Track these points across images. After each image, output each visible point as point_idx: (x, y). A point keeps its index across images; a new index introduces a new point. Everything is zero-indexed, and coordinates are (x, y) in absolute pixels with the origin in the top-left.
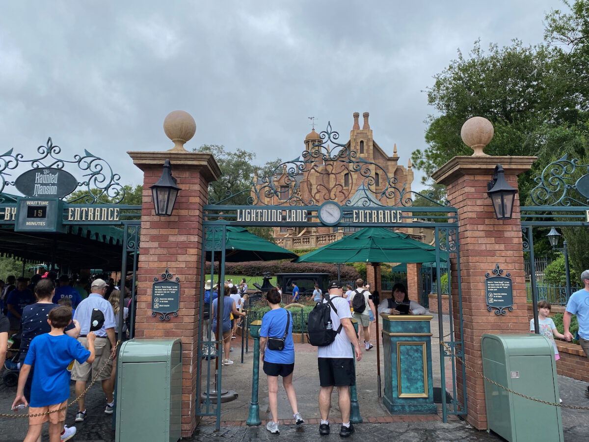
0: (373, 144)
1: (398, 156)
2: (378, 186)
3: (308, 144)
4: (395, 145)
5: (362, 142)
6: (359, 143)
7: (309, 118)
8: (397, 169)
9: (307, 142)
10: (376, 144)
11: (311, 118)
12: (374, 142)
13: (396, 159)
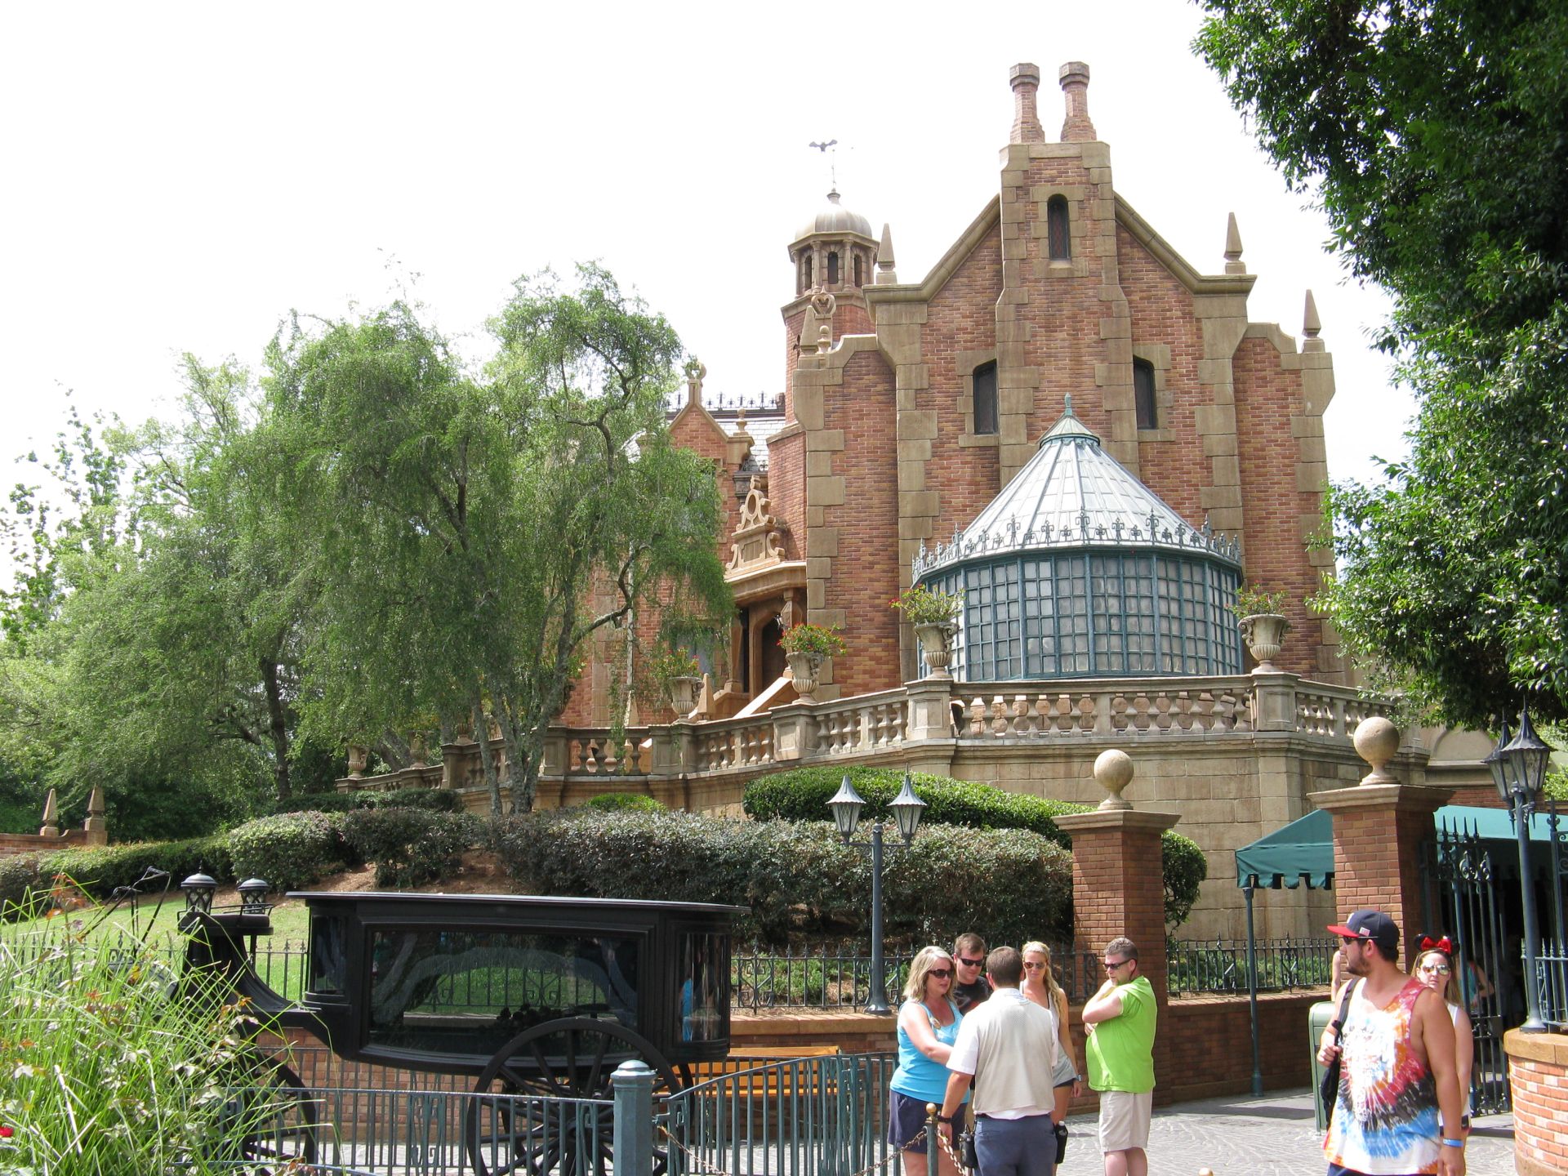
0: (1118, 216)
1: (1249, 272)
2: (1153, 425)
3: (809, 261)
4: (1232, 218)
5: (1058, 205)
6: (1043, 210)
7: (813, 145)
8: (1245, 339)
9: (802, 251)
10: (1132, 213)
11: (823, 147)
12: (1118, 200)
13: (1238, 287)
